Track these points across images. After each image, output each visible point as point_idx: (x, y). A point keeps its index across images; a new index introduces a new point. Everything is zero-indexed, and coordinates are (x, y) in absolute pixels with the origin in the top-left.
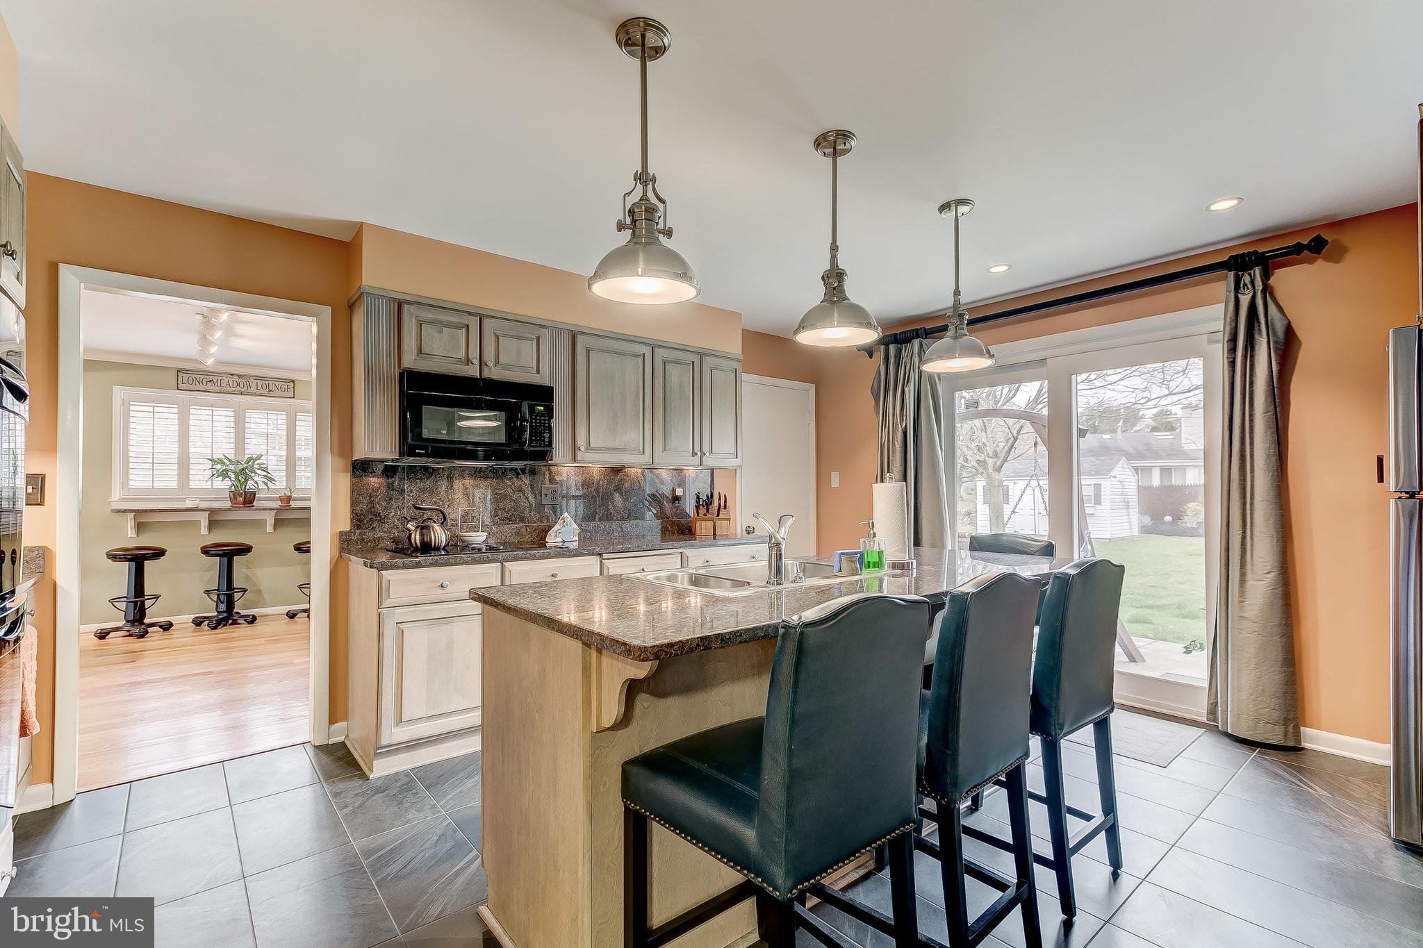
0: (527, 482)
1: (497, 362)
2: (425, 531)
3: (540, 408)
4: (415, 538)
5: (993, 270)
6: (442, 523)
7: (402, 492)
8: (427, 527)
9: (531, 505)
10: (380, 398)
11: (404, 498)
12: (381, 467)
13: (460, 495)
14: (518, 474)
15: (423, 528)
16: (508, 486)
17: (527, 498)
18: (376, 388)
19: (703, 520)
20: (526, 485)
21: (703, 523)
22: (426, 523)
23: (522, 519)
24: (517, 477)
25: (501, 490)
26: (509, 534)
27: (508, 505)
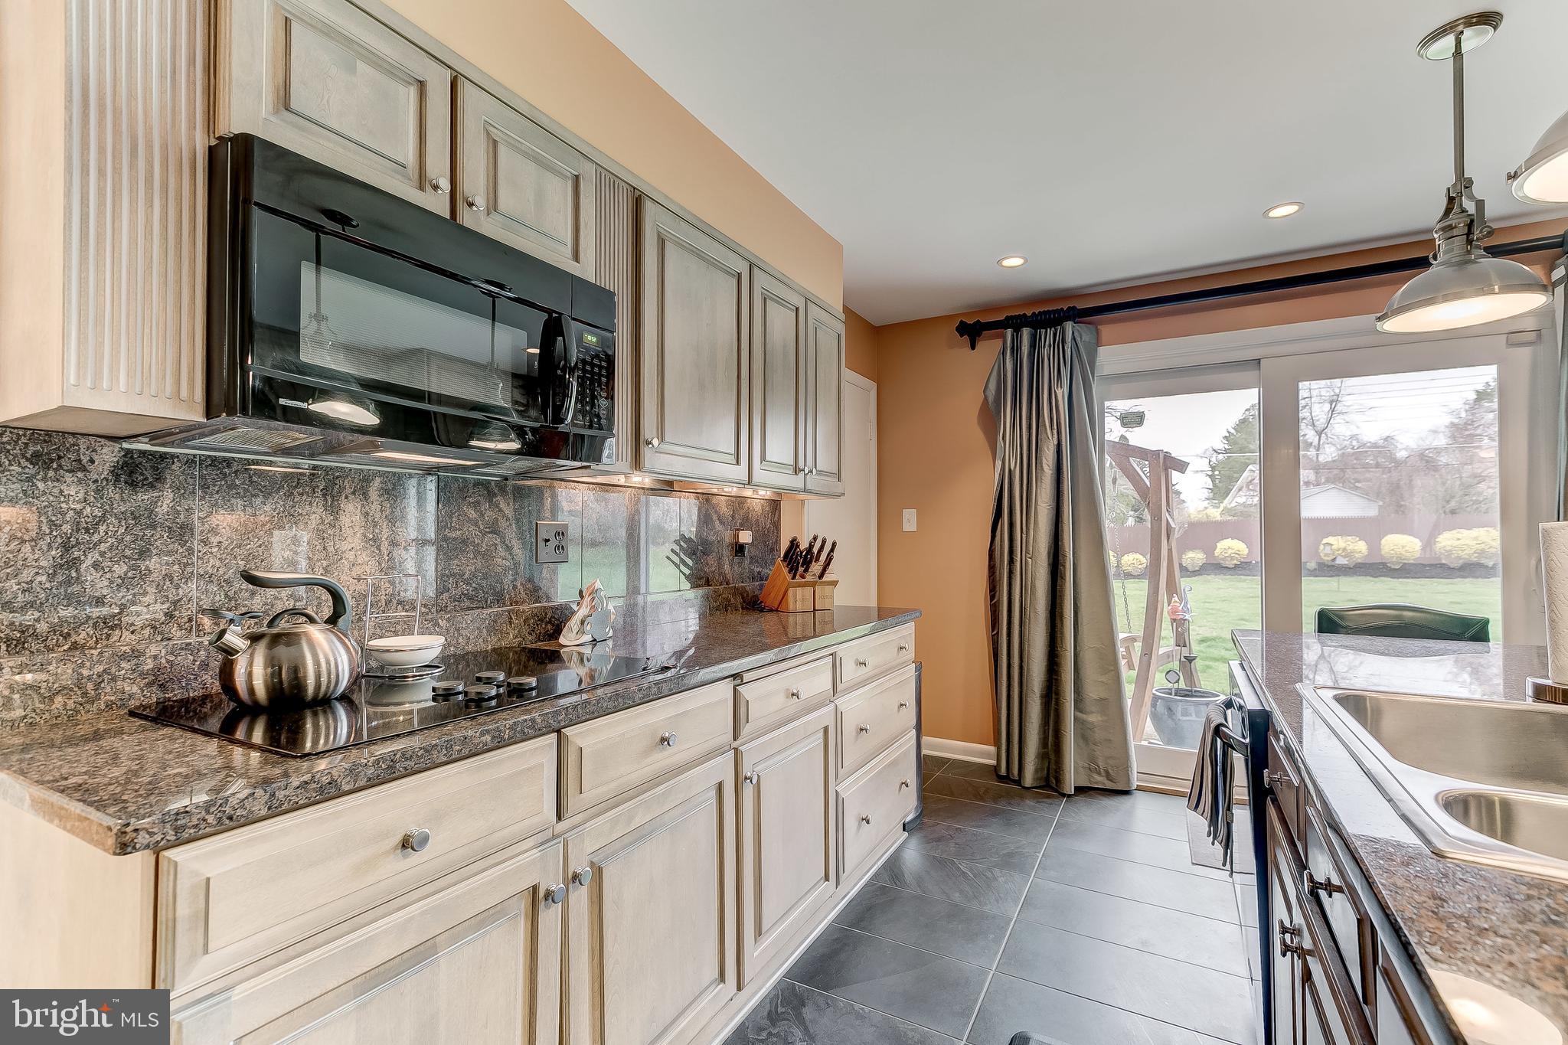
0: (509, 511)
1: (493, 206)
2: (282, 651)
3: (589, 338)
4: (250, 675)
5: (1274, 213)
6: (333, 620)
7: (182, 532)
8: (288, 639)
9: (516, 565)
10: (133, 212)
11: (190, 551)
12: (108, 456)
13: (356, 542)
14: (491, 495)
15: (276, 640)
16: (470, 520)
17: (509, 549)
18: (117, 171)
19: (800, 585)
20: (508, 519)
21: (799, 591)
22: (283, 625)
23: (499, 599)
24: (491, 502)
25: (456, 529)
26: (474, 631)
27: (468, 565)
